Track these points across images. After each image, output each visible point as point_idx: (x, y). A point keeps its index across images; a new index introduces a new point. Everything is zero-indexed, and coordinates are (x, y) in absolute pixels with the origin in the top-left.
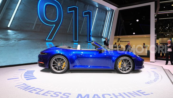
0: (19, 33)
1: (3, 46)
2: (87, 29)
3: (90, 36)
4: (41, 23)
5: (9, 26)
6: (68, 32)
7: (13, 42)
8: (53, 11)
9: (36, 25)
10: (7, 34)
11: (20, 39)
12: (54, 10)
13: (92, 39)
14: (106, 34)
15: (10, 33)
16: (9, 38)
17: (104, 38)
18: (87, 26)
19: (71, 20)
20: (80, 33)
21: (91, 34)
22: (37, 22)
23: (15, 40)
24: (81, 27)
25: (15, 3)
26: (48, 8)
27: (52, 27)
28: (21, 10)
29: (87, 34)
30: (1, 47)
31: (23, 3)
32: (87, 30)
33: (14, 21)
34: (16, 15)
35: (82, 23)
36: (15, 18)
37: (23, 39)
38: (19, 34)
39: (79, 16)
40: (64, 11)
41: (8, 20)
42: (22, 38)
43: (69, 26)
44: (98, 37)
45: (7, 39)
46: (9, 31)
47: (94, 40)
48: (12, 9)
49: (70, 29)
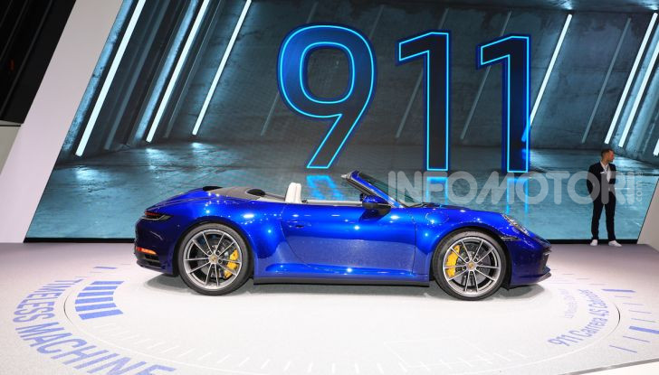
0: (221, 149)
1: (180, 187)
2: (500, 118)
3: (518, 146)
4: (291, 114)
5: (195, 132)
6: (398, 135)
7: (205, 174)
8: (336, 67)
9: (274, 120)
10: (191, 156)
11: (223, 168)
12: (337, 63)
13: (534, 158)
14: (635, 131)
15: (196, 149)
16: (195, 164)
17: (621, 151)
18: (500, 106)
19: (413, 87)
20: (462, 137)
21: (525, 137)
22: (276, 110)
23: (210, 171)
24: (470, 110)
25: (212, 67)
26: (315, 60)
27: (329, 122)
28: (227, 82)
29: (500, 138)
30: (176, 188)
31: (235, 62)
32: (500, 123)
33: (208, 115)
34: (215, 98)
35: (473, 95)
36: (211, 107)
37: (232, 167)
38: (223, 152)
39: (453, 68)
40: (380, 58)
41: (194, 115)
42: (230, 163)
43: (405, 111)
44: (576, 148)
45: (189, 169)
46: (196, 145)
47: (542, 165)
48: (204, 85)
49: (406, 122)
